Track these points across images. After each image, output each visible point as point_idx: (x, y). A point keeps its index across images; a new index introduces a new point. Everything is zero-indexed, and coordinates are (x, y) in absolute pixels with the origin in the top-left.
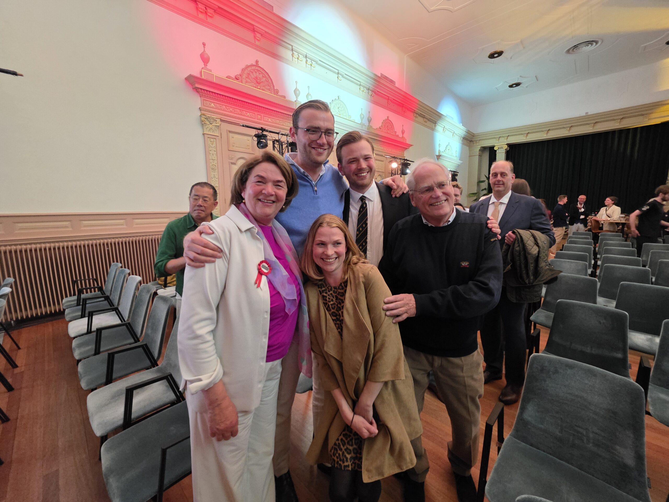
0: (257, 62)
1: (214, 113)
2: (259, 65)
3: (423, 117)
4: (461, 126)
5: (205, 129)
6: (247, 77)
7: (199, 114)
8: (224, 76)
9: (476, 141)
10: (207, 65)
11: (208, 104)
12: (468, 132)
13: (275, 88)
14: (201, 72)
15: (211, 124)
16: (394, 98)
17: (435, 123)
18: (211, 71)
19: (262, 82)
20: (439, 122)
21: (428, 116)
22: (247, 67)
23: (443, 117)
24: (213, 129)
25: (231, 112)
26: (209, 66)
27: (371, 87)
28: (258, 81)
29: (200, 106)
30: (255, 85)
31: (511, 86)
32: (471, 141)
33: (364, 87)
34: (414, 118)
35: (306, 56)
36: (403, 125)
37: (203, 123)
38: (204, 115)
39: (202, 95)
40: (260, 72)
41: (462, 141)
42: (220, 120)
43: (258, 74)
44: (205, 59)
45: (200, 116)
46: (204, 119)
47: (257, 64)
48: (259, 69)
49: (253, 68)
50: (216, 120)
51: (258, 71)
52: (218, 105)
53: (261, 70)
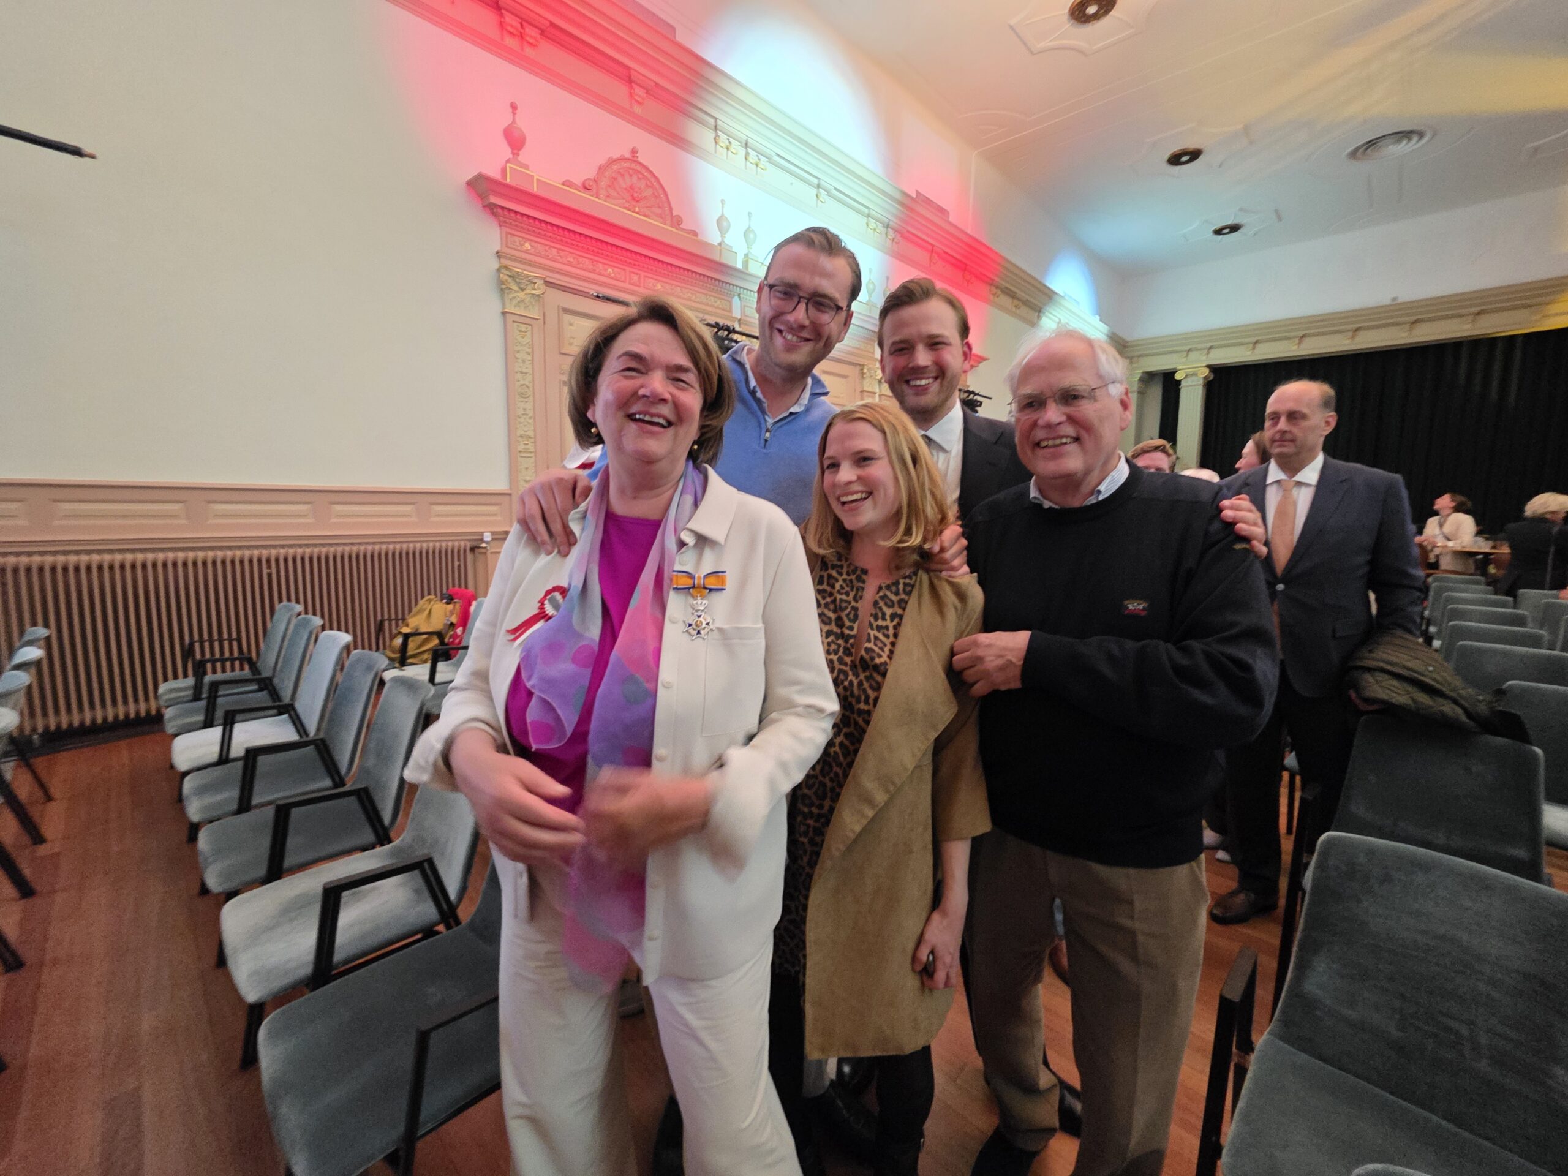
0: (634, 152)
1: (530, 265)
2: (640, 159)
3: (1012, 295)
4: (1096, 319)
5: (507, 302)
6: (609, 186)
7: (495, 265)
8: (556, 181)
9: (1134, 355)
10: (518, 155)
11: (518, 244)
12: (1113, 335)
13: (675, 213)
14: (504, 170)
15: (523, 290)
16: (946, 249)
17: (1039, 311)
18: (526, 167)
19: (645, 198)
20: (1048, 309)
22: (612, 162)
23: (1056, 298)
24: (526, 301)
25: (570, 264)
26: (523, 157)
27: (894, 222)
28: (635, 195)
29: (498, 247)
30: (627, 205)
31: (1218, 232)
33: (877, 220)
34: (992, 297)
35: (746, 144)
37: (504, 287)
38: (506, 268)
39: (505, 222)
40: (640, 176)
42: (542, 282)
43: (635, 179)
44: (515, 141)
45: (498, 270)
46: (507, 278)
47: (633, 157)
48: (638, 168)
49: (626, 164)
50: (535, 281)
51: (637, 171)
52: (540, 247)
53: (643, 171)
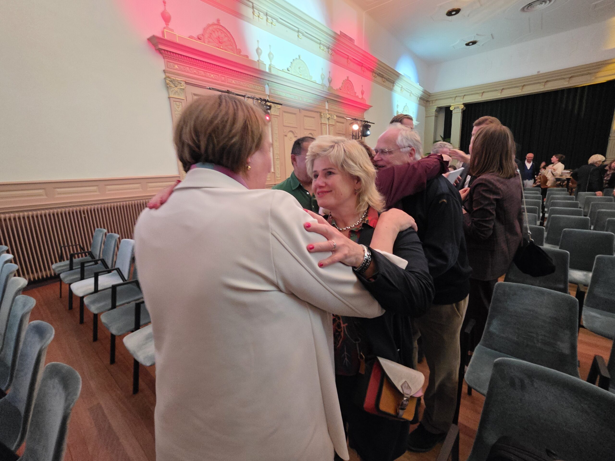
0: (218, 21)
1: (178, 75)
2: (221, 24)
3: (382, 76)
4: (417, 85)
5: (170, 92)
6: (209, 37)
7: (163, 76)
8: (185, 35)
9: (432, 101)
10: (168, 25)
11: (172, 66)
12: (425, 92)
13: (238, 48)
14: (163, 33)
15: (176, 86)
16: (354, 58)
17: (393, 83)
18: (172, 30)
19: (225, 41)
20: (397, 82)
21: (387, 76)
22: (209, 26)
23: (401, 76)
24: (178, 92)
25: (195, 74)
26: (171, 25)
27: (331, 46)
28: (220, 40)
29: (163, 68)
30: (217, 45)
31: (468, 44)
32: (427, 101)
33: (323, 45)
34: (373, 77)
35: (266, 14)
36: (362, 86)
37: (168, 86)
38: (169, 77)
39: (166, 56)
41: (419, 101)
42: (184, 83)
43: (220, 32)
44: (166, 18)
45: (165, 79)
46: (169, 82)
47: (218, 23)
48: (221, 28)
49: (215, 27)
50: (181, 82)
51: (220, 30)
52: (182, 67)
53: (223, 29)
